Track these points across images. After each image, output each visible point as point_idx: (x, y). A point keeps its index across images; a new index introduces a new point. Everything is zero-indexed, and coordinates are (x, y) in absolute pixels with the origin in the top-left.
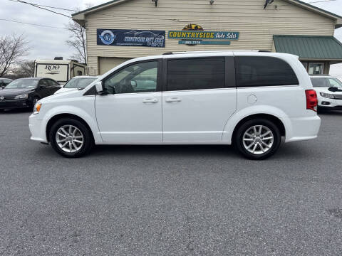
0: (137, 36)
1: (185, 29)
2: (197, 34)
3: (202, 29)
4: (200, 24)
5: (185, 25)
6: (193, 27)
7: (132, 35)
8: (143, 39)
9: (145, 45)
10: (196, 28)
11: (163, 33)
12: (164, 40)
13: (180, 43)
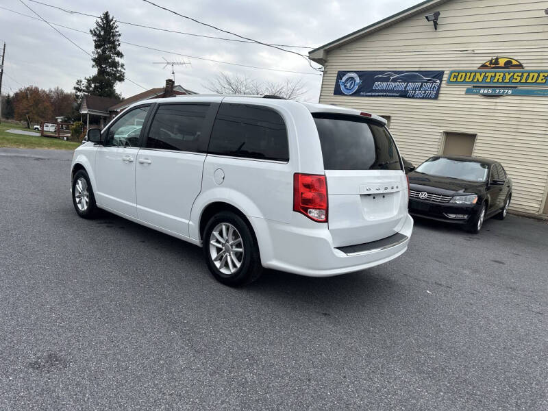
0: (395, 80)
1: (484, 66)
2: (508, 76)
3: (520, 66)
4: (517, 57)
5: (485, 59)
6: (502, 62)
7: (387, 80)
8: (401, 86)
9: (404, 94)
10: (508, 64)
11: (439, 75)
12: (439, 87)
13: (468, 92)
